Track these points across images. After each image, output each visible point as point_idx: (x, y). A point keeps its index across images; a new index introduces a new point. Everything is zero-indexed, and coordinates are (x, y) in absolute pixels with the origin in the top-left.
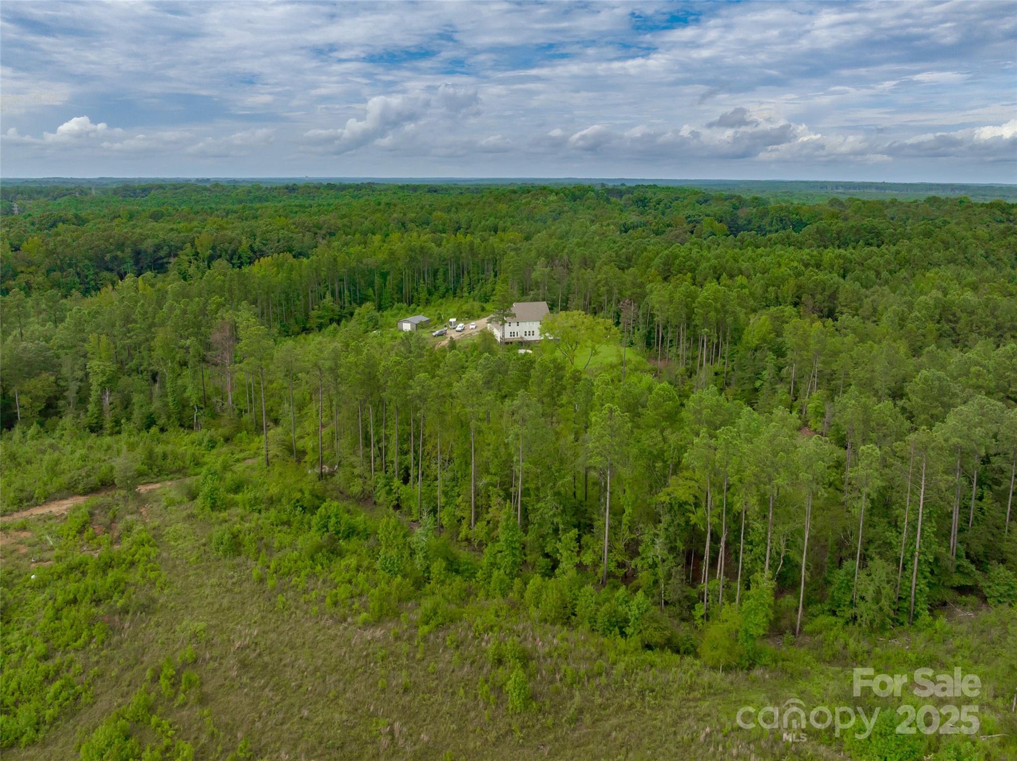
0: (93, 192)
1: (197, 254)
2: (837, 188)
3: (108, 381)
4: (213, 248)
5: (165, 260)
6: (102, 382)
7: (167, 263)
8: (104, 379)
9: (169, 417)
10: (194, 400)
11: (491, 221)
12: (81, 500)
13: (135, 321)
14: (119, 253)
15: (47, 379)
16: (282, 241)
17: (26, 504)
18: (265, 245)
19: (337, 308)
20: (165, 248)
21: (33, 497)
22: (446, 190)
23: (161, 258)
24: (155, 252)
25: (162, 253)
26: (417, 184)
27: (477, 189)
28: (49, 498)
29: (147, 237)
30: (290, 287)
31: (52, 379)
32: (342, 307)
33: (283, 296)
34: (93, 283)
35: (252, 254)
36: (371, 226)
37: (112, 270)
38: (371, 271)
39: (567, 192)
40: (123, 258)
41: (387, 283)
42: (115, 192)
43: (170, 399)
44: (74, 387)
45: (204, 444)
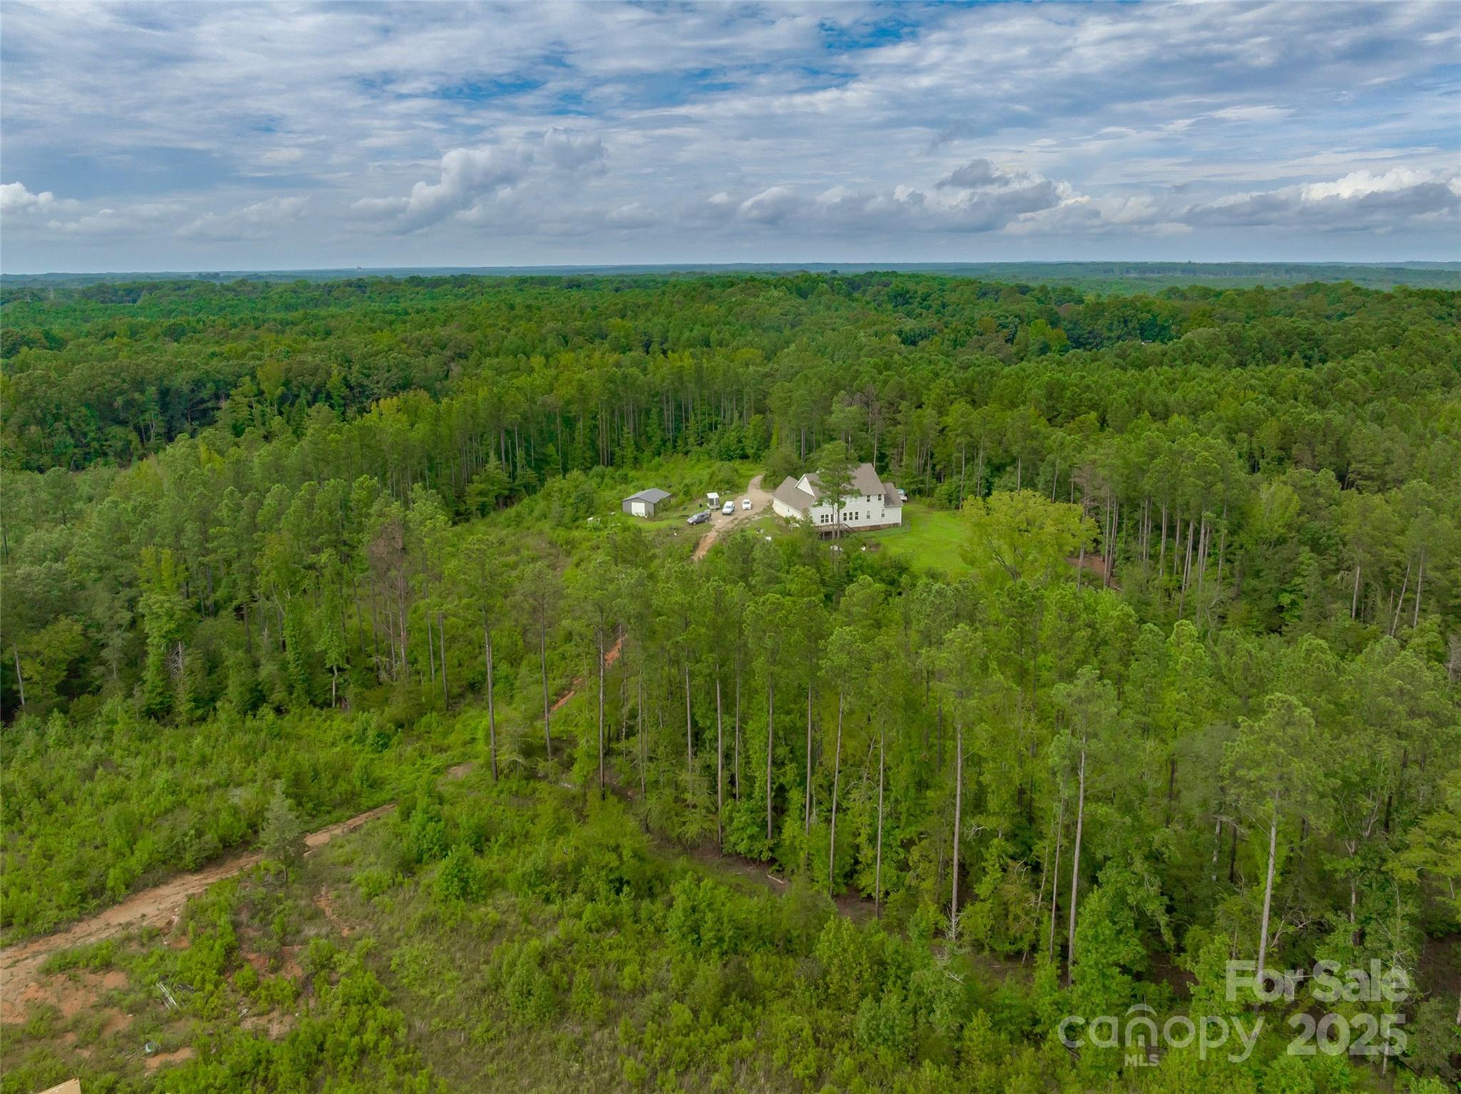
0: (52, 295)
1: (261, 393)
2: (1128, 272)
3: (179, 629)
4: (287, 384)
5: (209, 405)
6: (168, 632)
7: (213, 409)
8: (173, 625)
9: (291, 689)
10: (333, 658)
11: (698, 330)
12: (193, 884)
13: (219, 522)
14: (137, 395)
15: (70, 630)
16: (394, 370)
17: (95, 902)
18: (368, 376)
19: (504, 477)
20: (210, 385)
21: (103, 888)
22: (591, 284)
23: (202, 401)
24: (193, 391)
25: (205, 394)
26: (547, 274)
27: (635, 282)
28: (135, 886)
29: (180, 367)
30: (436, 447)
31: (78, 628)
32: (513, 476)
33: (426, 463)
34: (95, 444)
35: (347, 392)
36: (520, 342)
37: (124, 423)
38: (550, 417)
39: (789, 284)
40: (144, 403)
41: (576, 434)
42: (87, 295)
43: (290, 655)
44: (117, 640)
45: (369, 741)
